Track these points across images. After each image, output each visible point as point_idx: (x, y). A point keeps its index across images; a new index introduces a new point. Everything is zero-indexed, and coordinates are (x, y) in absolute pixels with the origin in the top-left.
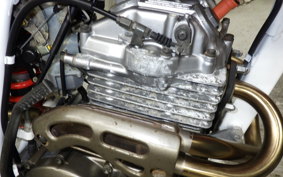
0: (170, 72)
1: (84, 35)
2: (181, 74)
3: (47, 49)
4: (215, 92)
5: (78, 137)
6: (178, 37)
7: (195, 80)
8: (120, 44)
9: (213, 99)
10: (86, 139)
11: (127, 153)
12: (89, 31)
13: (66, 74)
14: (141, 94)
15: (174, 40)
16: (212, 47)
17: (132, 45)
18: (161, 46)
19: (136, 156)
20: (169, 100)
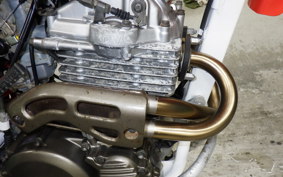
0: (131, 42)
1: (51, 18)
2: (141, 44)
3: (16, 39)
4: (173, 58)
5: (53, 111)
6: (134, 9)
7: (155, 48)
8: (85, 23)
9: (173, 64)
10: (61, 112)
11: (101, 119)
12: (55, 14)
13: (37, 63)
14: (109, 68)
15: (132, 14)
16: (165, 19)
17: (96, 22)
18: (121, 21)
19: (109, 120)
20: (134, 70)
